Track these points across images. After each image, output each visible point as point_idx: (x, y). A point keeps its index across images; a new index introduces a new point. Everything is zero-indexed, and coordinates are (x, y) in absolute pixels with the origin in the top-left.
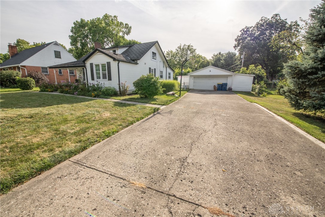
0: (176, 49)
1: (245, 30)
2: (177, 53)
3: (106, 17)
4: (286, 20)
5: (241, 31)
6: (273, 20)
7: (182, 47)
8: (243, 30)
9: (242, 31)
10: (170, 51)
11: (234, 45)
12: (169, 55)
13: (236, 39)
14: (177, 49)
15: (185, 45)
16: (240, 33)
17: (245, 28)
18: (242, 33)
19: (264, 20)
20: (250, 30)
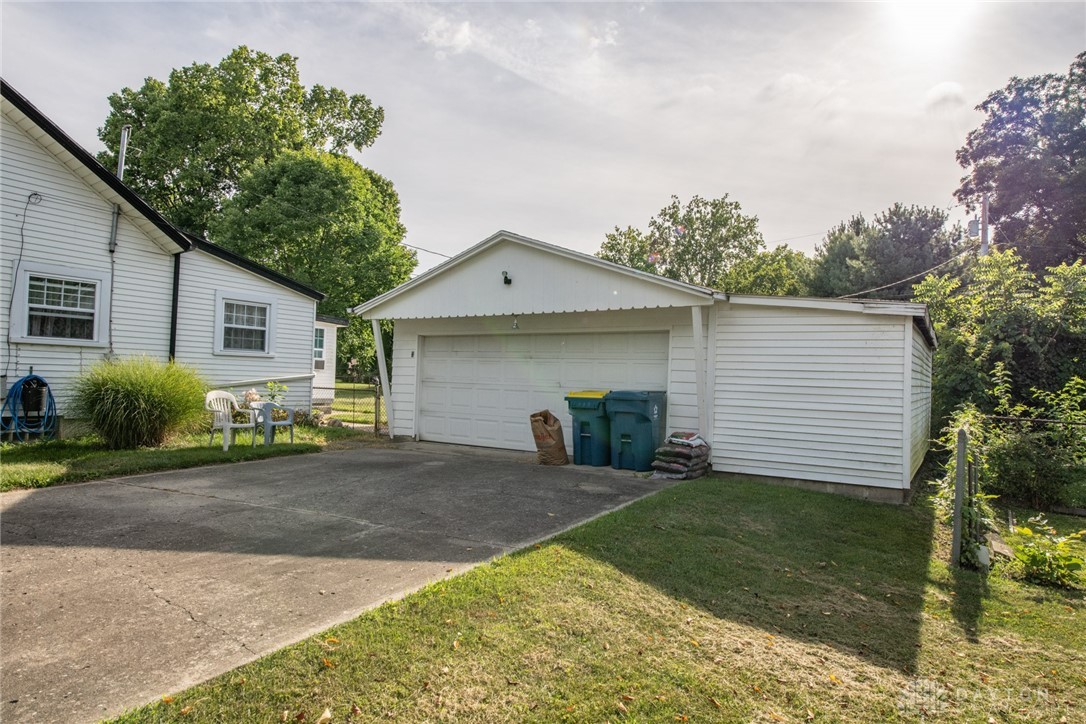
0: (653, 223)
1: (1011, 98)
2: (655, 242)
3: (238, 61)
5: (984, 106)
7: (682, 213)
8: (996, 97)
10: (624, 229)
11: (960, 186)
12: (619, 251)
13: (966, 150)
14: (660, 221)
15: (697, 201)
16: (984, 117)
17: (1009, 88)
18: (994, 114)
20: (1044, 98)
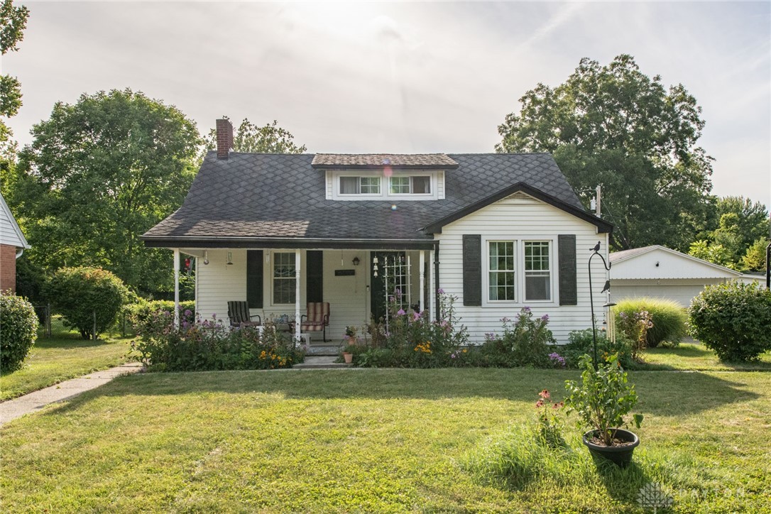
4: (658, 78)
5: (523, 99)
6: (617, 75)
8: (531, 96)
9: (528, 101)
19: (591, 70)
